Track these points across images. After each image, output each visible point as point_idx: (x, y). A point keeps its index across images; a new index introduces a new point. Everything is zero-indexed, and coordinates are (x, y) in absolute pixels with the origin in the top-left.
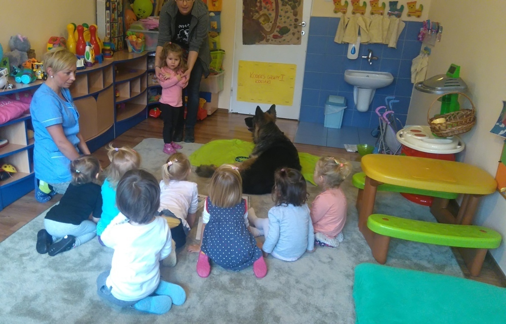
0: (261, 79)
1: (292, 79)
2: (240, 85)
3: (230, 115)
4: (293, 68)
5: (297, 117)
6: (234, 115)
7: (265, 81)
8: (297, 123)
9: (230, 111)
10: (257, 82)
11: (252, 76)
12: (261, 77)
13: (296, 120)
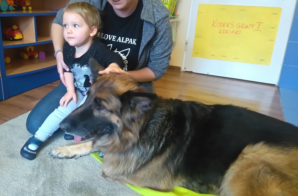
0: (226, 28)
1: (274, 28)
2: (197, 36)
3: (182, 75)
4: (276, 12)
5: (275, 80)
6: (188, 75)
7: (233, 32)
8: (274, 89)
9: (183, 69)
10: (222, 32)
11: (215, 24)
12: (227, 26)
13: (273, 85)
